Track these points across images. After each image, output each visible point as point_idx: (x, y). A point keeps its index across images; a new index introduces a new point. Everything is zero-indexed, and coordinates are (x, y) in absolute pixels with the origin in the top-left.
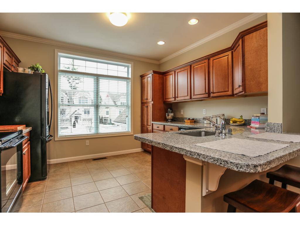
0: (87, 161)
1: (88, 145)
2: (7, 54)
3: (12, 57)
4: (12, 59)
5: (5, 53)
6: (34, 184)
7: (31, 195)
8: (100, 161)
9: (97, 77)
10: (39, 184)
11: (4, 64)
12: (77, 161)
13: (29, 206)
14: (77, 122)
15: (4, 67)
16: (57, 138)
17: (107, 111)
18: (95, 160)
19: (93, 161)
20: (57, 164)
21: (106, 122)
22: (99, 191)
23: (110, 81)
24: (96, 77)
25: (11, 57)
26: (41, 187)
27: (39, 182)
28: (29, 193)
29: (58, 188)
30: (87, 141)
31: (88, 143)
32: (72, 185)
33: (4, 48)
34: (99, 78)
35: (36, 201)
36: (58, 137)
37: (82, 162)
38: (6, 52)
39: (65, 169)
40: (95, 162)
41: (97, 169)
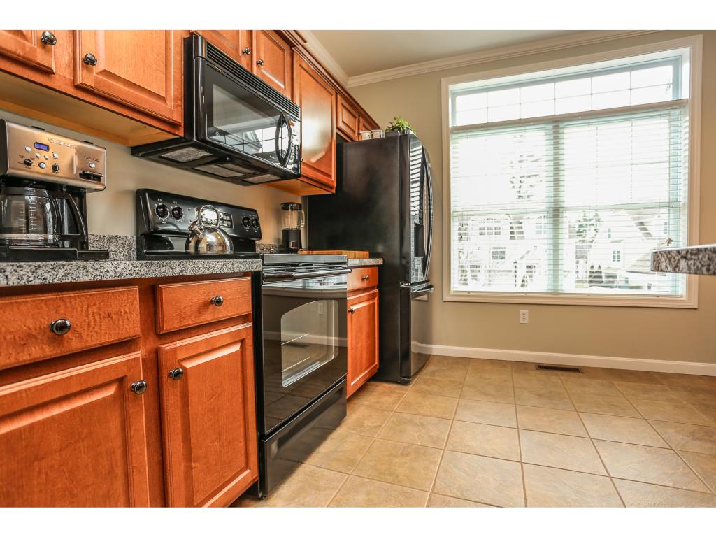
0: (521, 366)
1: (526, 322)
2: (345, 111)
3: (357, 116)
4: (359, 122)
5: (340, 107)
6: (384, 387)
7: (367, 406)
8: (556, 375)
9: (556, 123)
10: (391, 392)
11: (338, 129)
12: (492, 362)
13: (353, 429)
14: (531, 277)
15: (337, 133)
16: (449, 295)
17: (614, 252)
18: (542, 367)
19: (537, 369)
20: (445, 358)
21: (613, 282)
22: (521, 463)
23: (600, 127)
24: (551, 126)
25: (355, 117)
26: (393, 398)
27: (394, 386)
28: (366, 403)
29: (422, 412)
30: (524, 312)
31: (527, 316)
32: (458, 417)
33: (339, 96)
34: (561, 126)
35: (370, 424)
36: (451, 293)
37: (505, 366)
38: (342, 105)
39: (458, 374)
40: (542, 375)
41: (540, 396)
